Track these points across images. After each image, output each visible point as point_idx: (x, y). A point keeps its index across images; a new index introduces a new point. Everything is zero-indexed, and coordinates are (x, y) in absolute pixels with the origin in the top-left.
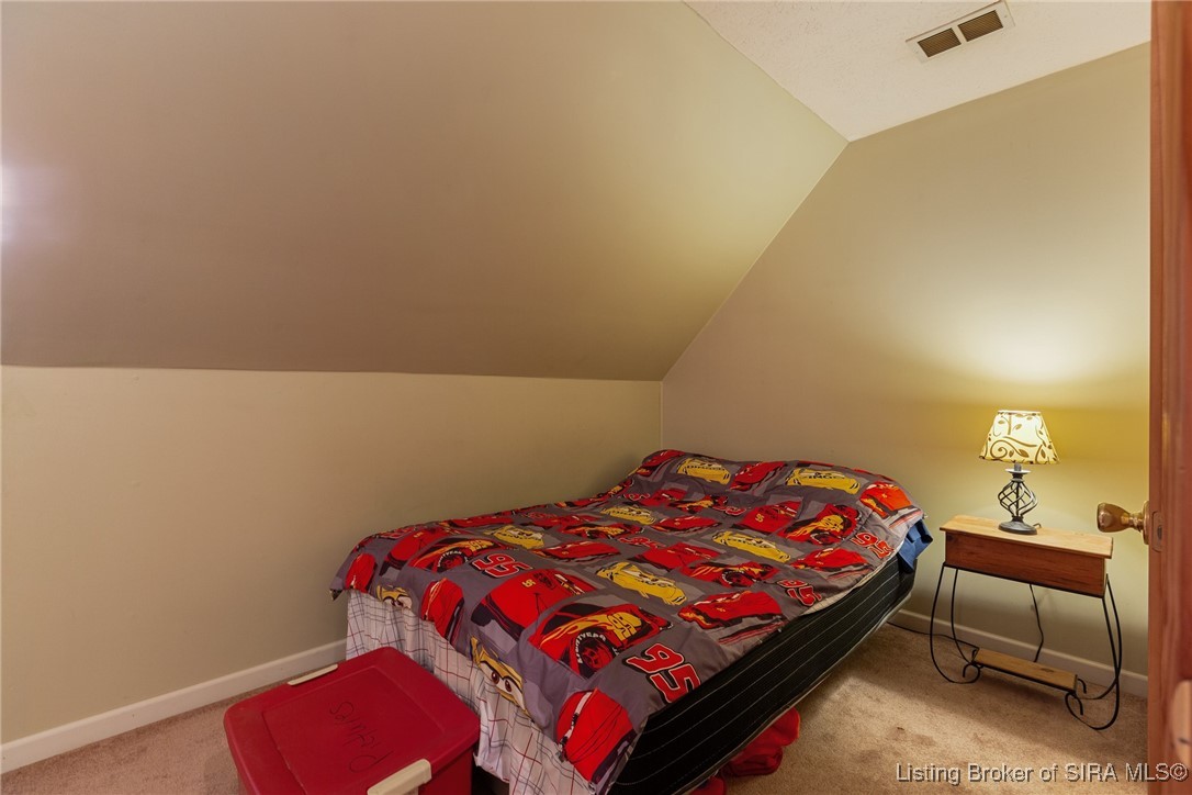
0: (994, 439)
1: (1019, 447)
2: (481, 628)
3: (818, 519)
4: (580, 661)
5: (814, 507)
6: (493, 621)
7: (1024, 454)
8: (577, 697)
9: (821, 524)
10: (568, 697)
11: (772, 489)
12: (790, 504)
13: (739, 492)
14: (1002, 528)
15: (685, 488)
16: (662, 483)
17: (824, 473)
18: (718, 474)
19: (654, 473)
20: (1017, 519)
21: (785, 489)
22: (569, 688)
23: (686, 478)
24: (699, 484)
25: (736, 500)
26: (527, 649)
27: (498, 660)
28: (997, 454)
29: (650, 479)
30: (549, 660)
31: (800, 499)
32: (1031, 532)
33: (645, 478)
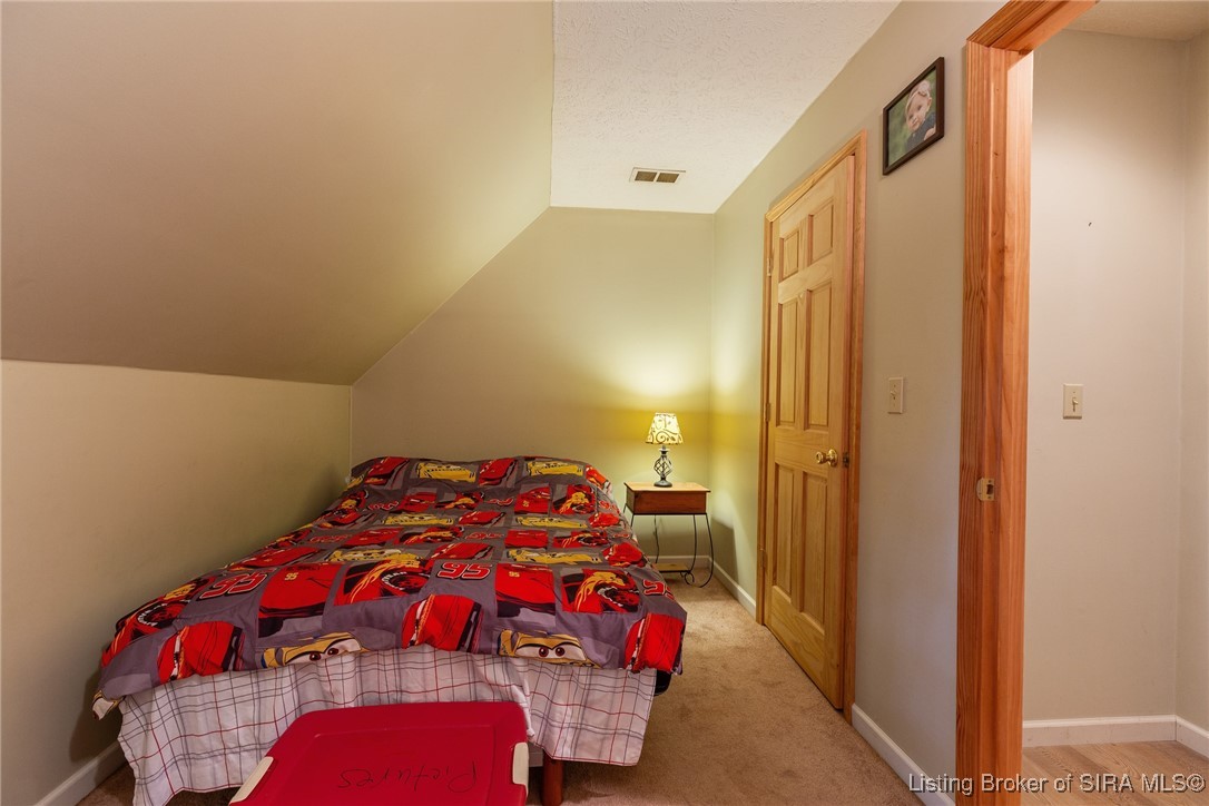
0: (657, 431)
1: (671, 435)
2: (515, 618)
3: (569, 497)
4: (620, 605)
5: (561, 491)
6: (522, 610)
7: (673, 439)
8: (636, 627)
9: (573, 500)
10: (629, 630)
11: (520, 481)
12: (542, 489)
13: (492, 487)
14: (656, 485)
15: (434, 491)
16: (405, 488)
17: (552, 464)
18: (465, 475)
19: (390, 481)
20: (663, 479)
21: (530, 479)
22: (626, 624)
23: (430, 482)
24: (445, 484)
25: (492, 494)
26: (567, 616)
27: (544, 636)
28: (661, 440)
29: (387, 487)
30: (594, 616)
31: (546, 485)
32: (670, 486)
33: (382, 487)
